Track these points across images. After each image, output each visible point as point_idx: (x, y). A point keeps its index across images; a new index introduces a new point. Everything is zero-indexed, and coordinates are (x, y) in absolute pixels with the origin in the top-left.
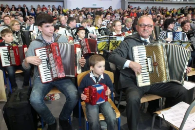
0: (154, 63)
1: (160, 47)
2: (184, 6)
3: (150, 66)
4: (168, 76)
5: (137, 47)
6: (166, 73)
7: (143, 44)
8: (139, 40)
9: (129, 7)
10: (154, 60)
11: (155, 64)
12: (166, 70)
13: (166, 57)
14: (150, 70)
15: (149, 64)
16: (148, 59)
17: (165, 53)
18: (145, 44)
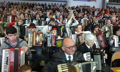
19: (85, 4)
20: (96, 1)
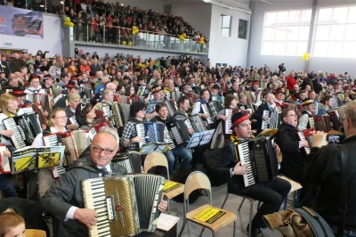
0: (117, 206)
1: (126, 183)
2: (165, 56)
3: (110, 211)
4: (138, 226)
5: (89, 181)
6: (135, 222)
7: (100, 175)
8: (93, 170)
9: (76, 53)
10: (116, 202)
11: (118, 209)
12: (134, 216)
13: (134, 197)
14: (111, 217)
15: (109, 207)
16: (108, 200)
17: (133, 190)
18: (103, 176)
19: (6, 44)
20: (42, 37)
